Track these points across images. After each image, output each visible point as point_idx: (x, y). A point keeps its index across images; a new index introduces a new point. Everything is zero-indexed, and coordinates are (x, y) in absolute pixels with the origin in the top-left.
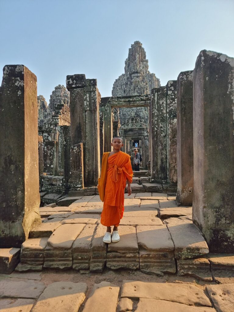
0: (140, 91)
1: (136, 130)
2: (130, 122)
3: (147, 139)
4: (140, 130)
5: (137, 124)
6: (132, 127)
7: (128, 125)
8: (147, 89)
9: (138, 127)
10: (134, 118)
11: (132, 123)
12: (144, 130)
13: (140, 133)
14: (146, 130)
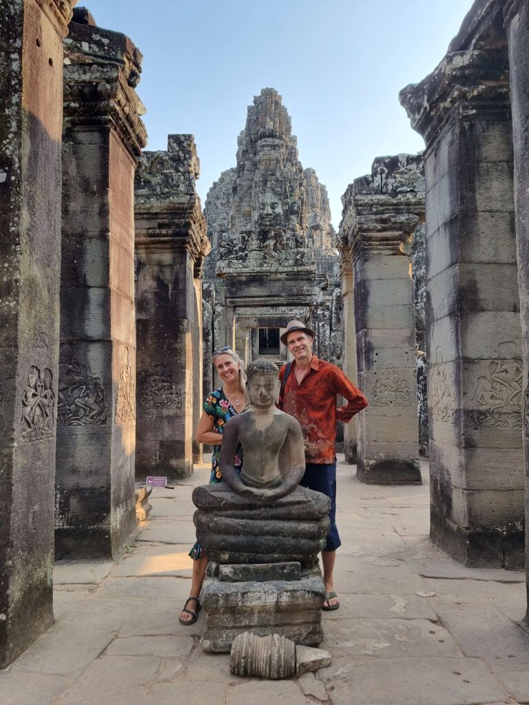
0: (281, 187)
1: (279, 280)
2: (254, 247)
3: (325, 316)
4: (294, 279)
5: (283, 256)
6: (261, 265)
7: (244, 259)
8: (301, 185)
9: (288, 267)
10: (268, 232)
11: (260, 249)
12: (309, 280)
13: (295, 291)
14: (321, 281)
